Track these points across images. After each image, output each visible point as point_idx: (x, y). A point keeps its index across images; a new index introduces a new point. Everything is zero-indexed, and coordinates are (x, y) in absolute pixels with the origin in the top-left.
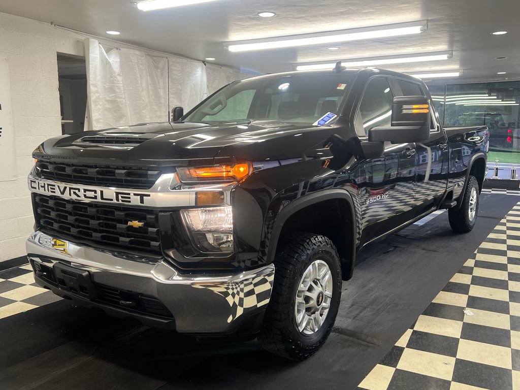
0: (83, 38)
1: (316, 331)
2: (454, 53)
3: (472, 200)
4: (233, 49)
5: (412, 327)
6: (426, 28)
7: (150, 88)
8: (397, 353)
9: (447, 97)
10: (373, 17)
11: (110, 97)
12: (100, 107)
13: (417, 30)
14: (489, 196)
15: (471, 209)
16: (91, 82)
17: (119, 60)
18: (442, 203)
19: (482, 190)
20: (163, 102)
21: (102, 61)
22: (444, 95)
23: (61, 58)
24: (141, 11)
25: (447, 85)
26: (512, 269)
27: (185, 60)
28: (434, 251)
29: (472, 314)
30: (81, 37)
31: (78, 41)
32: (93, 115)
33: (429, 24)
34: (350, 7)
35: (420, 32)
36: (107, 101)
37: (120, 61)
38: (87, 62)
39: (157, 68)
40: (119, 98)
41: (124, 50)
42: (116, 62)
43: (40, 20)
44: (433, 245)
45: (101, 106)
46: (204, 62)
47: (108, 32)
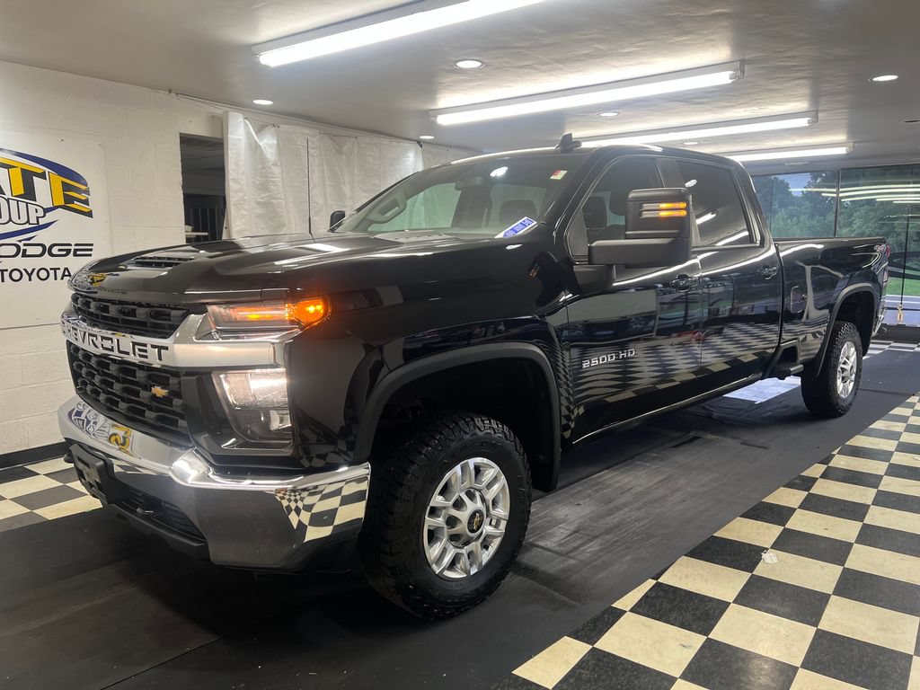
0: (221, 112)
1: (472, 574)
2: (820, 115)
3: (845, 363)
4: (443, 120)
5: (656, 577)
6: (739, 73)
7: (327, 183)
8: (609, 619)
9: (841, 190)
10: (644, 60)
11: (262, 198)
12: (245, 213)
13: (724, 78)
14: (906, 356)
15: (843, 378)
16: (230, 177)
17: (275, 142)
18: (774, 368)
19: (871, 346)
20: (349, 204)
21: (250, 145)
22: (838, 187)
23: (186, 141)
24: (266, 67)
25: (843, 169)
26: (888, 485)
27: (386, 141)
28: (761, 447)
29: (775, 560)
30: (218, 110)
31: (213, 117)
32: (233, 225)
33: (746, 68)
34: (596, 46)
35: (730, 81)
36: (258, 203)
37: (278, 143)
38: (225, 146)
39: (340, 152)
40: (276, 198)
41: (284, 127)
42: (270, 146)
43: (155, 88)
44: (761, 437)
45: (246, 210)
46: (419, 142)
47: (256, 102)
